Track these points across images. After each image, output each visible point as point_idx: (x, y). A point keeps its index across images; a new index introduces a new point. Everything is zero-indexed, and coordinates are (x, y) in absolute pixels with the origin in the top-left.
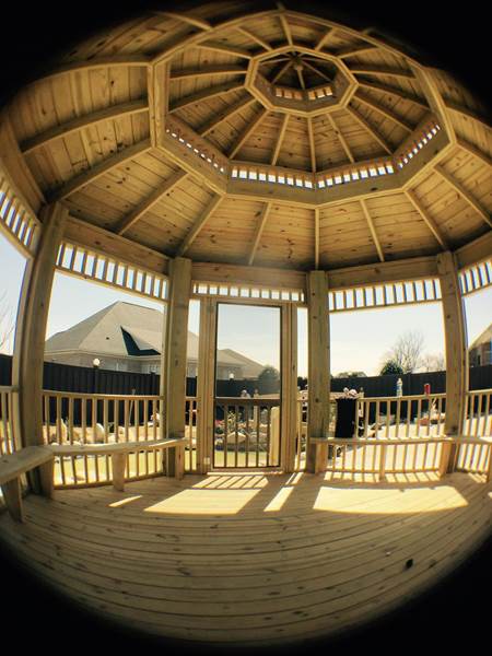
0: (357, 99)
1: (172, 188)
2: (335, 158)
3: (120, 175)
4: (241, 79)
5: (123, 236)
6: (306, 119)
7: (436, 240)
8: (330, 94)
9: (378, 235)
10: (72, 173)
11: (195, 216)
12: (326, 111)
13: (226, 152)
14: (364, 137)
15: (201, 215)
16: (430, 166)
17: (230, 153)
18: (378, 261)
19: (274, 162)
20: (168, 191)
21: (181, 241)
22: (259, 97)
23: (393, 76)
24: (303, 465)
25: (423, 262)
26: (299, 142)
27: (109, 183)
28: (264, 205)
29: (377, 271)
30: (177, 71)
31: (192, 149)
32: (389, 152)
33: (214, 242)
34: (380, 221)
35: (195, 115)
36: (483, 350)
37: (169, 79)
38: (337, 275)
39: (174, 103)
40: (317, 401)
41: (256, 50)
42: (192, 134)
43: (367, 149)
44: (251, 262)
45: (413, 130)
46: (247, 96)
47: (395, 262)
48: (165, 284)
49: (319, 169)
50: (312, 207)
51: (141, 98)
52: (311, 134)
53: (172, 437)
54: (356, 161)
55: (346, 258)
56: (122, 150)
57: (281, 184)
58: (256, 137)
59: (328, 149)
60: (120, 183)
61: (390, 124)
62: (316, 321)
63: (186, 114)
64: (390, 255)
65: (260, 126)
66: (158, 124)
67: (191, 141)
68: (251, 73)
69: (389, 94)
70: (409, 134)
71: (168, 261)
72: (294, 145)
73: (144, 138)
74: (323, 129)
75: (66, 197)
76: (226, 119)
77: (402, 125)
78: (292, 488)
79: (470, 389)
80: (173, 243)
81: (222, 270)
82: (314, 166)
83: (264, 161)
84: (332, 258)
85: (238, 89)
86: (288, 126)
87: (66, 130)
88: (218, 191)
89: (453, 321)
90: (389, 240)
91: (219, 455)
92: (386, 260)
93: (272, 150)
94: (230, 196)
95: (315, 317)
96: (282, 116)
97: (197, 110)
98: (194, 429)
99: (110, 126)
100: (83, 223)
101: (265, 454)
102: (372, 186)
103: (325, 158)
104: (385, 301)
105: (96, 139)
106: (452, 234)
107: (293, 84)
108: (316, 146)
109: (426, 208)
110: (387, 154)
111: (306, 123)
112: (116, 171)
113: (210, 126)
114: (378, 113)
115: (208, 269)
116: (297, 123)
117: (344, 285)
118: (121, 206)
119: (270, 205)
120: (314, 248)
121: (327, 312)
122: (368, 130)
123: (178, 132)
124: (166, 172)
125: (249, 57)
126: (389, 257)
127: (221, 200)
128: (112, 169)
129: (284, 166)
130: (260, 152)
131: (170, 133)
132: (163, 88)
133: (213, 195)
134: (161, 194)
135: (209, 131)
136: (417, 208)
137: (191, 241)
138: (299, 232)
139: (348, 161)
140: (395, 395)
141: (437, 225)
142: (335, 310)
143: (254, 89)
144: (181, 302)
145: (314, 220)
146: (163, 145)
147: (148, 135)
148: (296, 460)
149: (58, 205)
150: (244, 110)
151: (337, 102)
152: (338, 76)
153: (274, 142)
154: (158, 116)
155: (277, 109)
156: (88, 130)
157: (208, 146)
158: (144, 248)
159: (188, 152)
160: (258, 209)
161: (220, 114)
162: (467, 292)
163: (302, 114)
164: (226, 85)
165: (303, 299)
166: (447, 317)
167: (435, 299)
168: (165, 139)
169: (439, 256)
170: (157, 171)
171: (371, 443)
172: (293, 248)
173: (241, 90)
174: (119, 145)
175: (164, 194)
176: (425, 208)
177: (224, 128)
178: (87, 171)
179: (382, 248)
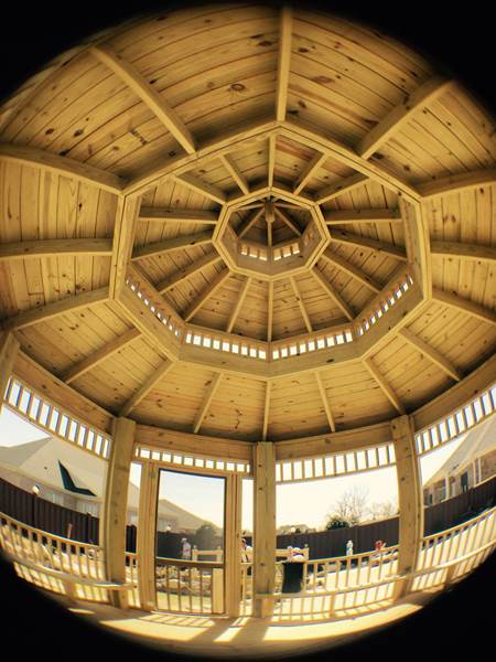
0: (324, 257)
1: (124, 346)
2: (292, 326)
3: (74, 320)
4: (210, 230)
5: (70, 385)
6: (267, 283)
7: (392, 405)
8: (296, 252)
9: (330, 406)
10: (28, 304)
11: (143, 378)
12: (289, 275)
13: (182, 314)
14: (326, 303)
15: (149, 379)
16: (395, 330)
17: (187, 316)
18: (329, 431)
19: (230, 330)
20: (119, 349)
21: (127, 401)
22: (224, 255)
23: (372, 221)
24: (249, 610)
25: (377, 429)
26: (258, 308)
27: (63, 327)
28: (215, 375)
29: (328, 441)
30: (148, 209)
31: (149, 306)
32: (349, 317)
33: (160, 406)
34: (332, 392)
35: (157, 268)
36: (436, 488)
37: (138, 219)
38: (285, 446)
39: (138, 249)
40: (262, 565)
41: (231, 192)
42: (151, 290)
43: (326, 316)
44: (196, 430)
45: (380, 289)
46: (212, 251)
47: (347, 432)
48: (107, 442)
49: (274, 338)
50: (264, 379)
51: (106, 238)
52: (271, 299)
53: (114, 581)
54: (314, 330)
55: (295, 429)
56: (79, 294)
57: (235, 354)
58: (214, 302)
59: (286, 317)
60: (73, 329)
61: (356, 286)
62: (262, 493)
63: (148, 264)
64: (342, 424)
65: (221, 288)
66: (119, 274)
67: (149, 298)
68: (222, 224)
69: (362, 248)
70: (374, 295)
71: (111, 419)
72: (252, 310)
73: (104, 285)
74: (283, 294)
75: (20, 328)
76: (187, 277)
77: (367, 285)
78: (238, 629)
79: (425, 536)
80: (119, 401)
81: (166, 435)
82: (269, 335)
83: (220, 327)
84: (281, 429)
85: (204, 243)
86: (249, 290)
87: (27, 251)
88: (170, 356)
89: (408, 483)
90: (343, 410)
91: (162, 597)
92: (337, 430)
93: (229, 315)
94: (183, 363)
95: (261, 489)
96: (244, 278)
97: (160, 261)
98: (135, 571)
99: (71, 263)
100: (32, 361)
101: (209, 599)
102: (329, 357)
103: (282, 327)
104: (335, 471)
105: (55, 274)
106: (410, 397)
107: (261, 238)
108: (274, 313)
109: (384, 375)
110: (348, 321)
111: (268, 288)
112: (70, 315)
113: (170, 282)
114: (343, 273)
115: (151, 433)
116: (258, 287)
117: (291, 457)
118: (70, 353)
119: (222, 375)
120: (263, 419)
121: (274, 483)
122: (331, 294)
123: (138, 284)
124: (120, 327)
125: (222, 202)
126: (341, 427)
127: (173, 365)
128: (68, 313)
129: (239, 333)
130: (216, 317)
131: (129, 285)
132: (130, 230)
133: (165, 359)
134: (112, 350)
135: (169, 288)
136: (374, 376)
137: (137, 402)
138: (249, 404)
139: (304, 330)
140: (345, 554)
141: (393, 390)
142: (282, 482)
143: (221, 244)
144: (122, 463)
145: (265, 392)
146: (121, 299)
147: (108, 284)
148: (242, 606)
149: (10, 335)
150: (207, 269)
151: (303, 264)
152: (309, 230)
153: (232, 307)
154: (120, 265)
155: (241, 271)
156: (49, 260)
157: (165, 306)
158: (88, 401)
159: (145, 311)
160: (208, 379)
161: (182, 270)
162: (425, 453)
163: (265, 277)
164: (194, 236)
165: (248, 470)
166: (402, 479)
167: (389, 464)
168: (123, 292)
169: (393, 421)
170: (111, 325)
171: (319, 595)
172: (241, 418)
173: (207, 245)
174: (77, 287)
175: (117, 351)
176: (382, 375)
177: (184, 287)
178: (41, 307)
179: (334, 419)
